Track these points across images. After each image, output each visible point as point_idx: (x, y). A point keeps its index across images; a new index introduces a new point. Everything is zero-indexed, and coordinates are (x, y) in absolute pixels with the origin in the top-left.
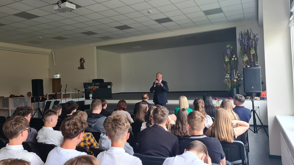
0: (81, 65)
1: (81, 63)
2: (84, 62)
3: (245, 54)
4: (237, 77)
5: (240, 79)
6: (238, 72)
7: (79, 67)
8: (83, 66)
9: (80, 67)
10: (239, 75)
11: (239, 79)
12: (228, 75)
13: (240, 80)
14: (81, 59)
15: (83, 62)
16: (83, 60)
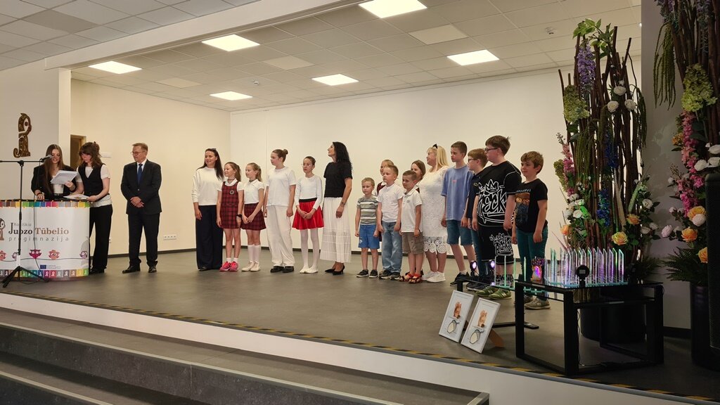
0: (21, 140)
1: (20, 135)
2: (30, 129)
3: (697, 67)
4: (632, 219)
5: (652, 232)
6: (640, 187)
7: (15, 149)
8: (27, 147)
9: (17, 147)
10: (647, 203)
11: (645, 231)
12: (580, 202)
13: (654, 235)
14: (21, 118)
15: (26, 128)
16: (26, 120)
